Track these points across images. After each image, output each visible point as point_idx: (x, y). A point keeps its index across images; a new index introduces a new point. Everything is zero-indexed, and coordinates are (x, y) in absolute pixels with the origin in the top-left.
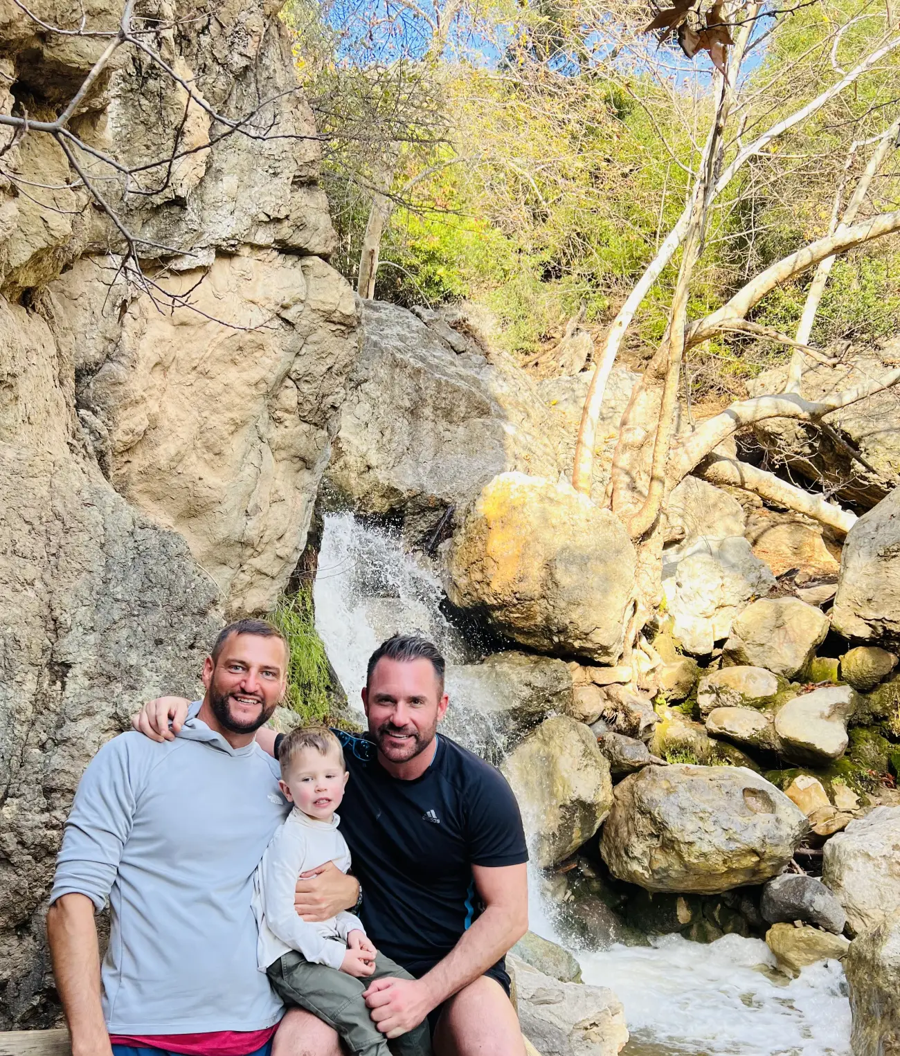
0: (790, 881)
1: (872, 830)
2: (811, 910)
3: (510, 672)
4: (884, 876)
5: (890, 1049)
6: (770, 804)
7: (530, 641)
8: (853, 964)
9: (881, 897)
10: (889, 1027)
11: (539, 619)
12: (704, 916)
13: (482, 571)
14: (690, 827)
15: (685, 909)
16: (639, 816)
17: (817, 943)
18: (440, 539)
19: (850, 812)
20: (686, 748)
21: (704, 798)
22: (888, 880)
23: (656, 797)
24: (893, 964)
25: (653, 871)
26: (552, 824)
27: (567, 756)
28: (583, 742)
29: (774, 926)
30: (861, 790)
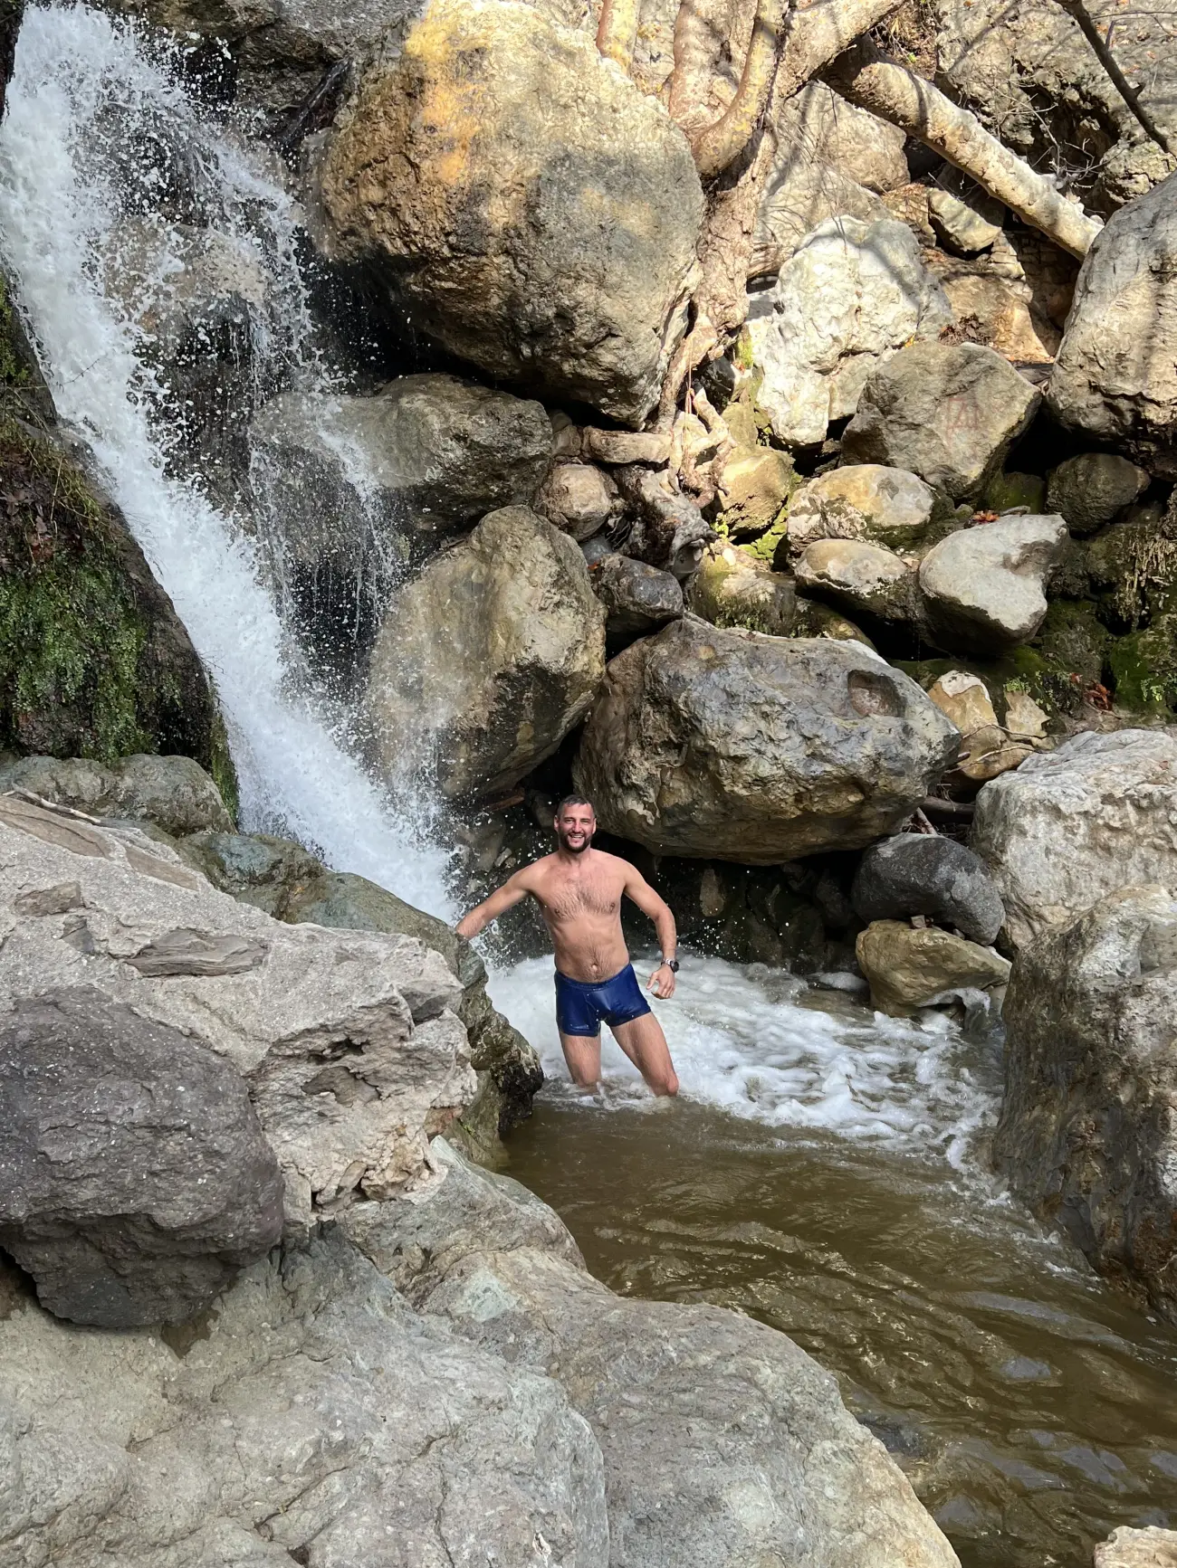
0: (914, 844)
1: (1070, 768)
2: (947, 896)
3: (427, 410)
4: (1081, 848)
5: (1082, 1148)
6: (897, 705)
7: (473, 352)
8: (1019, 990)
9: (1070, 886)
10: (1083, 1106)
11: (495, 301)
12: (748, 907)
13: (383, 184)
14: (743, 728)
15: (716, 890)
16: (649, 708)
17: (948, 958)
18: (309, 126)
19: (1029, 742)
20: (753, 613)
21: (777, 681)
22: (1085, 856)
23: (684, 673)
24: (1102, 989)
25: (664, 812)
26: (479, 710)
27: (523, 582)
28: (559, 561)
29: (874, 924)
30: (1053, 705)
